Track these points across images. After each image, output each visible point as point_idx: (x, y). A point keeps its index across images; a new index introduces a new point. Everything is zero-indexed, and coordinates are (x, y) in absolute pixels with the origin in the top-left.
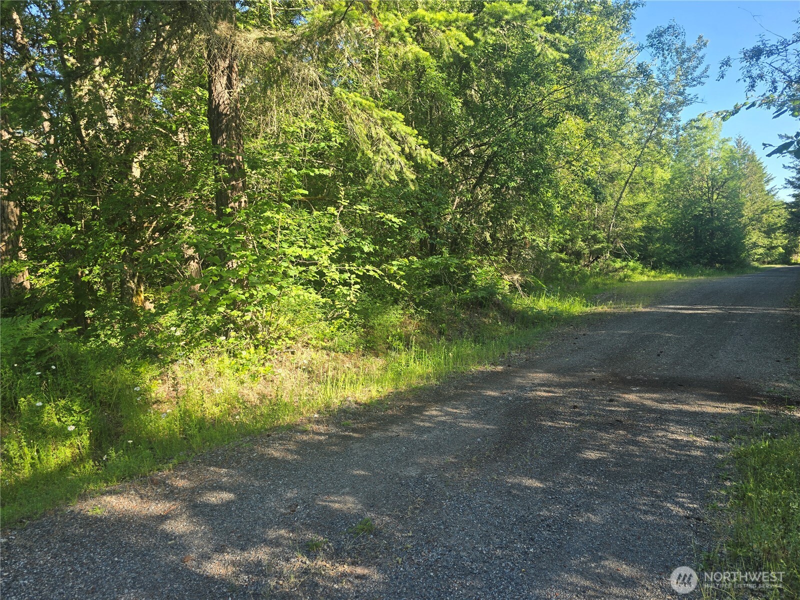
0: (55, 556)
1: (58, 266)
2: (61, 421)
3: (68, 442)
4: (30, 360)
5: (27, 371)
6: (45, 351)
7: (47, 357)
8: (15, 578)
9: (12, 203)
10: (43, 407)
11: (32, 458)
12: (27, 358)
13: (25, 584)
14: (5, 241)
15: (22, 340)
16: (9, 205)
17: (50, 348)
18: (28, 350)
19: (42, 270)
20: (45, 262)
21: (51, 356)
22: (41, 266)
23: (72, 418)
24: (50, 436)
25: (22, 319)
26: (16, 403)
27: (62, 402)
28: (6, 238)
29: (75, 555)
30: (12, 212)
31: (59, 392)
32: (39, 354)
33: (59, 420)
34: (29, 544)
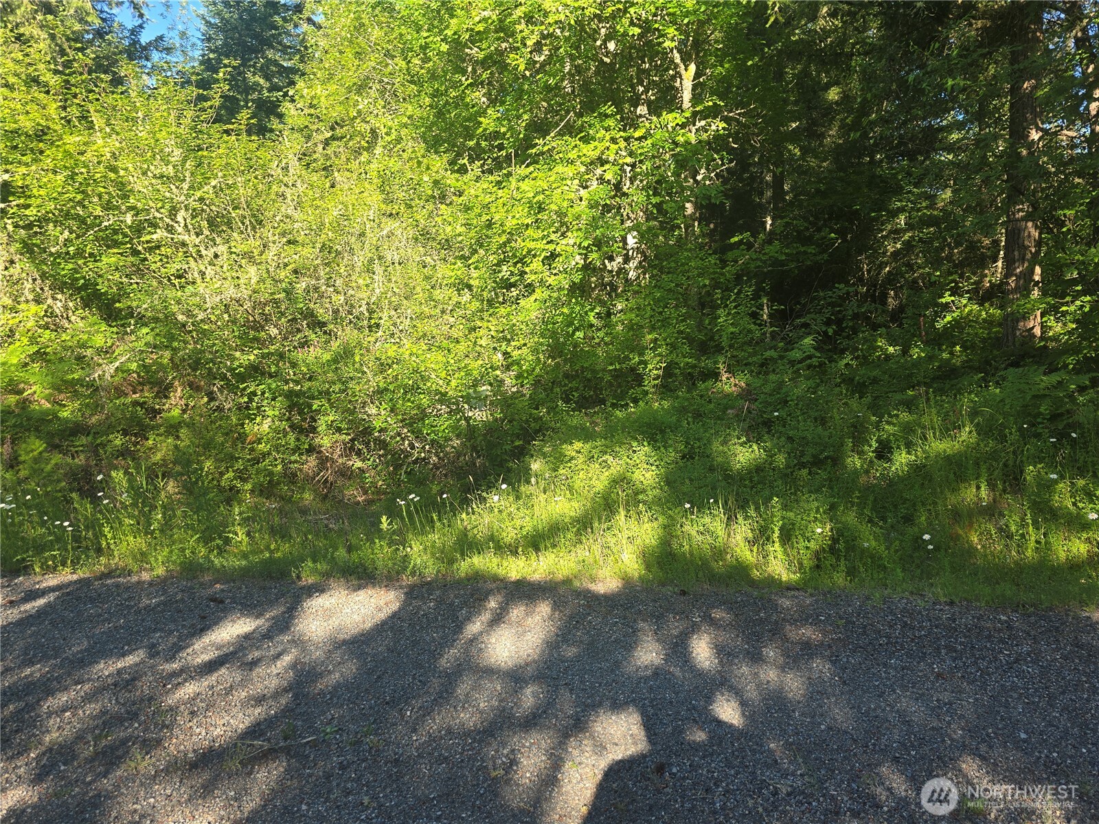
0: (1065, 658)
1: (1089, 301)
2: (1078, 507)
3: (1085, 535)
4: (1043, 423)
5: (1038, 436)
6: (1061, 415)
7: (1065, 422)
8: (1017, 661)
9: (1030, 224)
10: (1056, 482)
11: (1038, 542)
12: (1039, 420)
13: (1029, 672)
14: (1016, 275)
15: (1034, 397)
16: (1026, 227)
17: (1068, 412)
18: (1042, 409)
19: (1064, 308)
20: (1068, 299)
21: (1071, 421)
22: (1063, 304)
23: (1091, 506)
24: (1062, 521)
25: (1035, 371)
26: (1022, 472)
27: (1081, 483)
28: (1018, 270)
29: (1092, 667)
30: (1029, 236)
31: (1075, 470)
32: (1054, 417)
33: (1074, 504)
34: (1033, 633)
